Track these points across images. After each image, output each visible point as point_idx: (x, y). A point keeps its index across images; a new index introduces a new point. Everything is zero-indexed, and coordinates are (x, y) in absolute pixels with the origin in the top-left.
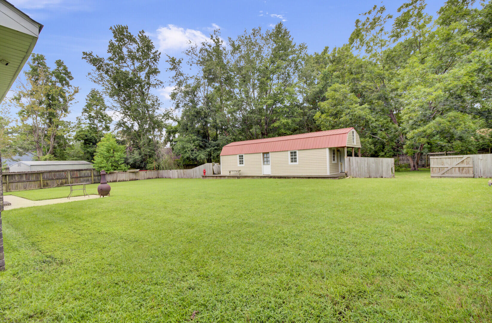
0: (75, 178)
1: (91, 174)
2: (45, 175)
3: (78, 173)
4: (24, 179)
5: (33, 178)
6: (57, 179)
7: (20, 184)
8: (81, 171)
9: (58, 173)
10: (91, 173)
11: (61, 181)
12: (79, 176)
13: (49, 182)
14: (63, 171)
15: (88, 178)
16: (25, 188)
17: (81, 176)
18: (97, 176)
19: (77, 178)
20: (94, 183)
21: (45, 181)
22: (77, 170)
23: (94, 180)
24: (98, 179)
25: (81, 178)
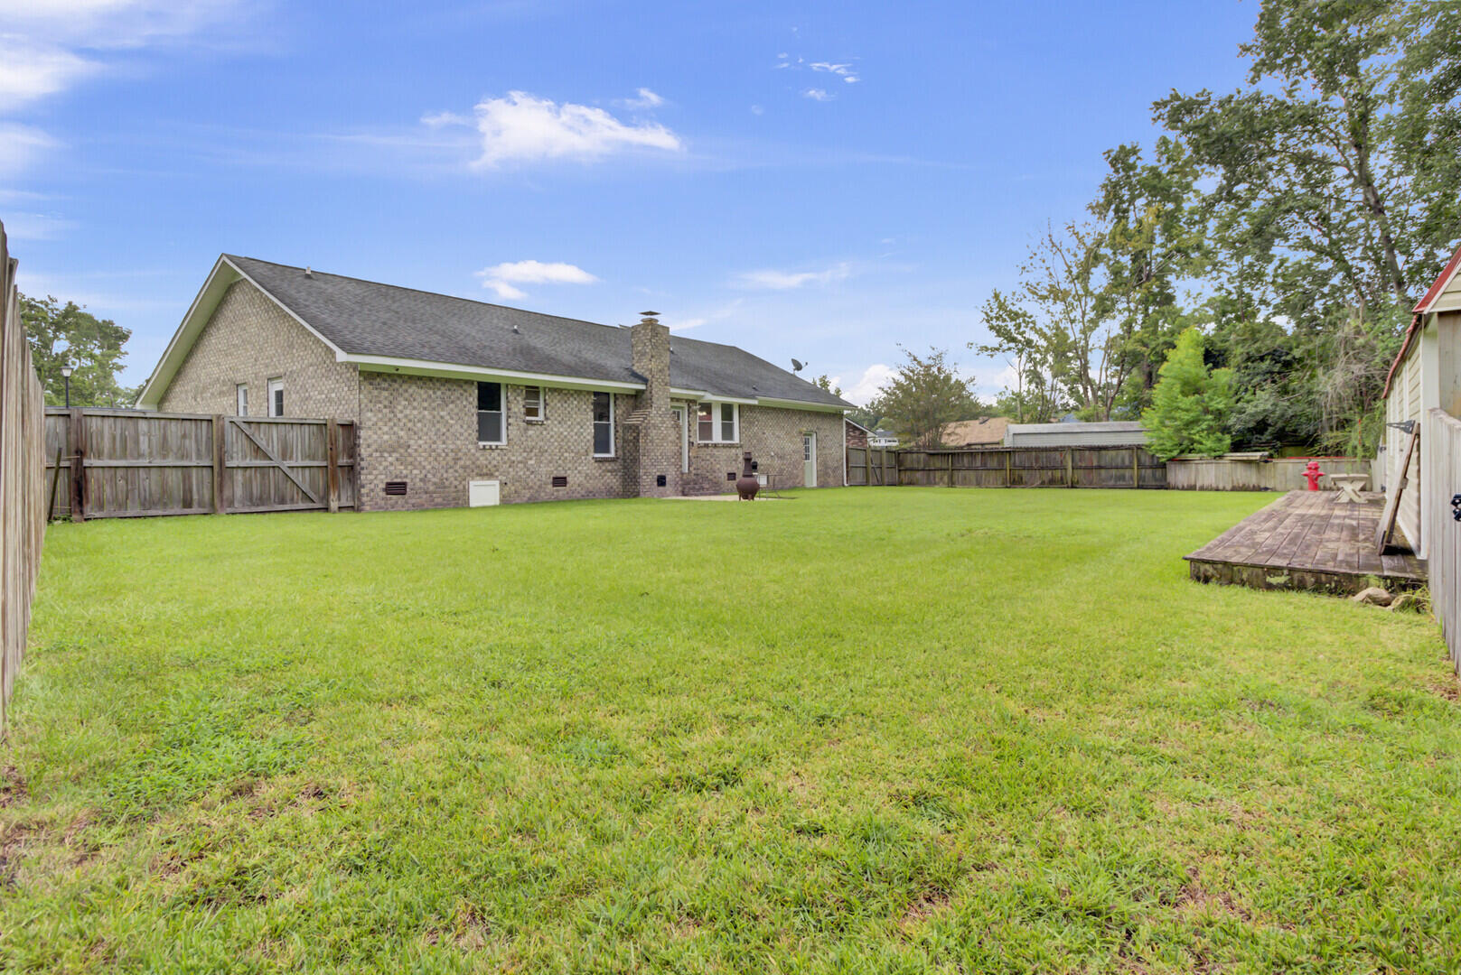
0: (1085, 468)
1: (1131, 462)
2: (1017, 459)
3: (1095, 455)
4: (978, 463)
5: (993, 462)
6: (1042, 468)
7: (972, 475)
8: (1103, 452)
9: (1044, 454)
10: (1131, 456)
11: (1050, 473)
12: (1095, 464)
13: (1024, 473)
14: (1056, 449)
15: (1121, 471)
16: (979, 484)
17: (1103, 464)
18: (1151, 467)
19: (1092, 468)
20: (1139, 487)
21: (1017, 472)
22: (1092, 449)
23: (1140, 478)
24: (1154, 475)
25: (1103, 472)
